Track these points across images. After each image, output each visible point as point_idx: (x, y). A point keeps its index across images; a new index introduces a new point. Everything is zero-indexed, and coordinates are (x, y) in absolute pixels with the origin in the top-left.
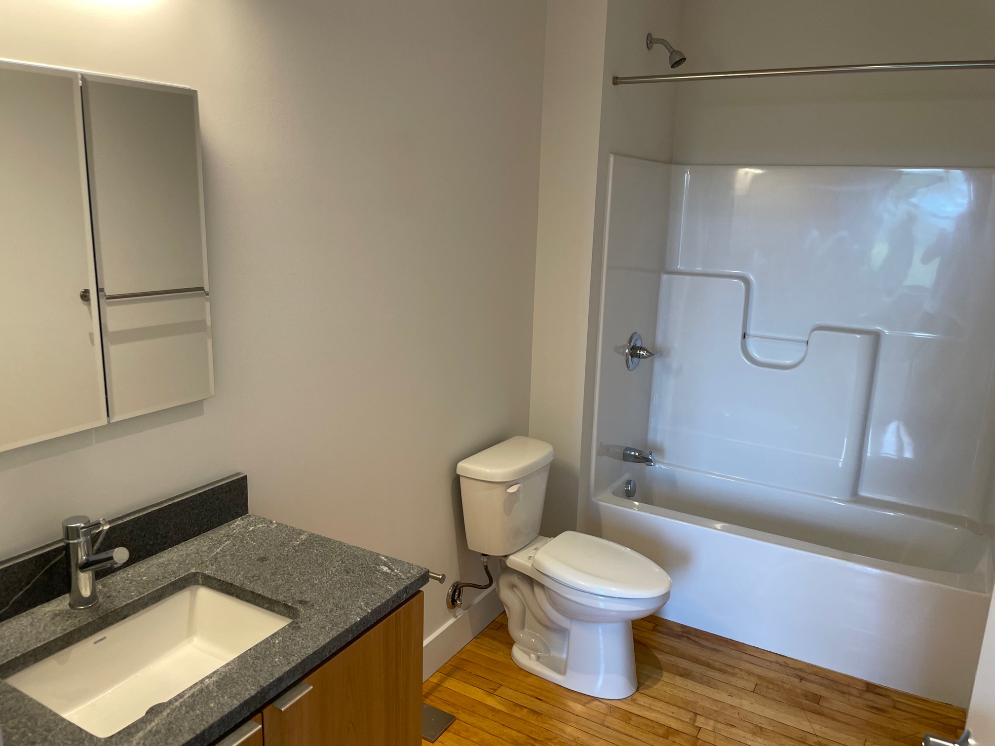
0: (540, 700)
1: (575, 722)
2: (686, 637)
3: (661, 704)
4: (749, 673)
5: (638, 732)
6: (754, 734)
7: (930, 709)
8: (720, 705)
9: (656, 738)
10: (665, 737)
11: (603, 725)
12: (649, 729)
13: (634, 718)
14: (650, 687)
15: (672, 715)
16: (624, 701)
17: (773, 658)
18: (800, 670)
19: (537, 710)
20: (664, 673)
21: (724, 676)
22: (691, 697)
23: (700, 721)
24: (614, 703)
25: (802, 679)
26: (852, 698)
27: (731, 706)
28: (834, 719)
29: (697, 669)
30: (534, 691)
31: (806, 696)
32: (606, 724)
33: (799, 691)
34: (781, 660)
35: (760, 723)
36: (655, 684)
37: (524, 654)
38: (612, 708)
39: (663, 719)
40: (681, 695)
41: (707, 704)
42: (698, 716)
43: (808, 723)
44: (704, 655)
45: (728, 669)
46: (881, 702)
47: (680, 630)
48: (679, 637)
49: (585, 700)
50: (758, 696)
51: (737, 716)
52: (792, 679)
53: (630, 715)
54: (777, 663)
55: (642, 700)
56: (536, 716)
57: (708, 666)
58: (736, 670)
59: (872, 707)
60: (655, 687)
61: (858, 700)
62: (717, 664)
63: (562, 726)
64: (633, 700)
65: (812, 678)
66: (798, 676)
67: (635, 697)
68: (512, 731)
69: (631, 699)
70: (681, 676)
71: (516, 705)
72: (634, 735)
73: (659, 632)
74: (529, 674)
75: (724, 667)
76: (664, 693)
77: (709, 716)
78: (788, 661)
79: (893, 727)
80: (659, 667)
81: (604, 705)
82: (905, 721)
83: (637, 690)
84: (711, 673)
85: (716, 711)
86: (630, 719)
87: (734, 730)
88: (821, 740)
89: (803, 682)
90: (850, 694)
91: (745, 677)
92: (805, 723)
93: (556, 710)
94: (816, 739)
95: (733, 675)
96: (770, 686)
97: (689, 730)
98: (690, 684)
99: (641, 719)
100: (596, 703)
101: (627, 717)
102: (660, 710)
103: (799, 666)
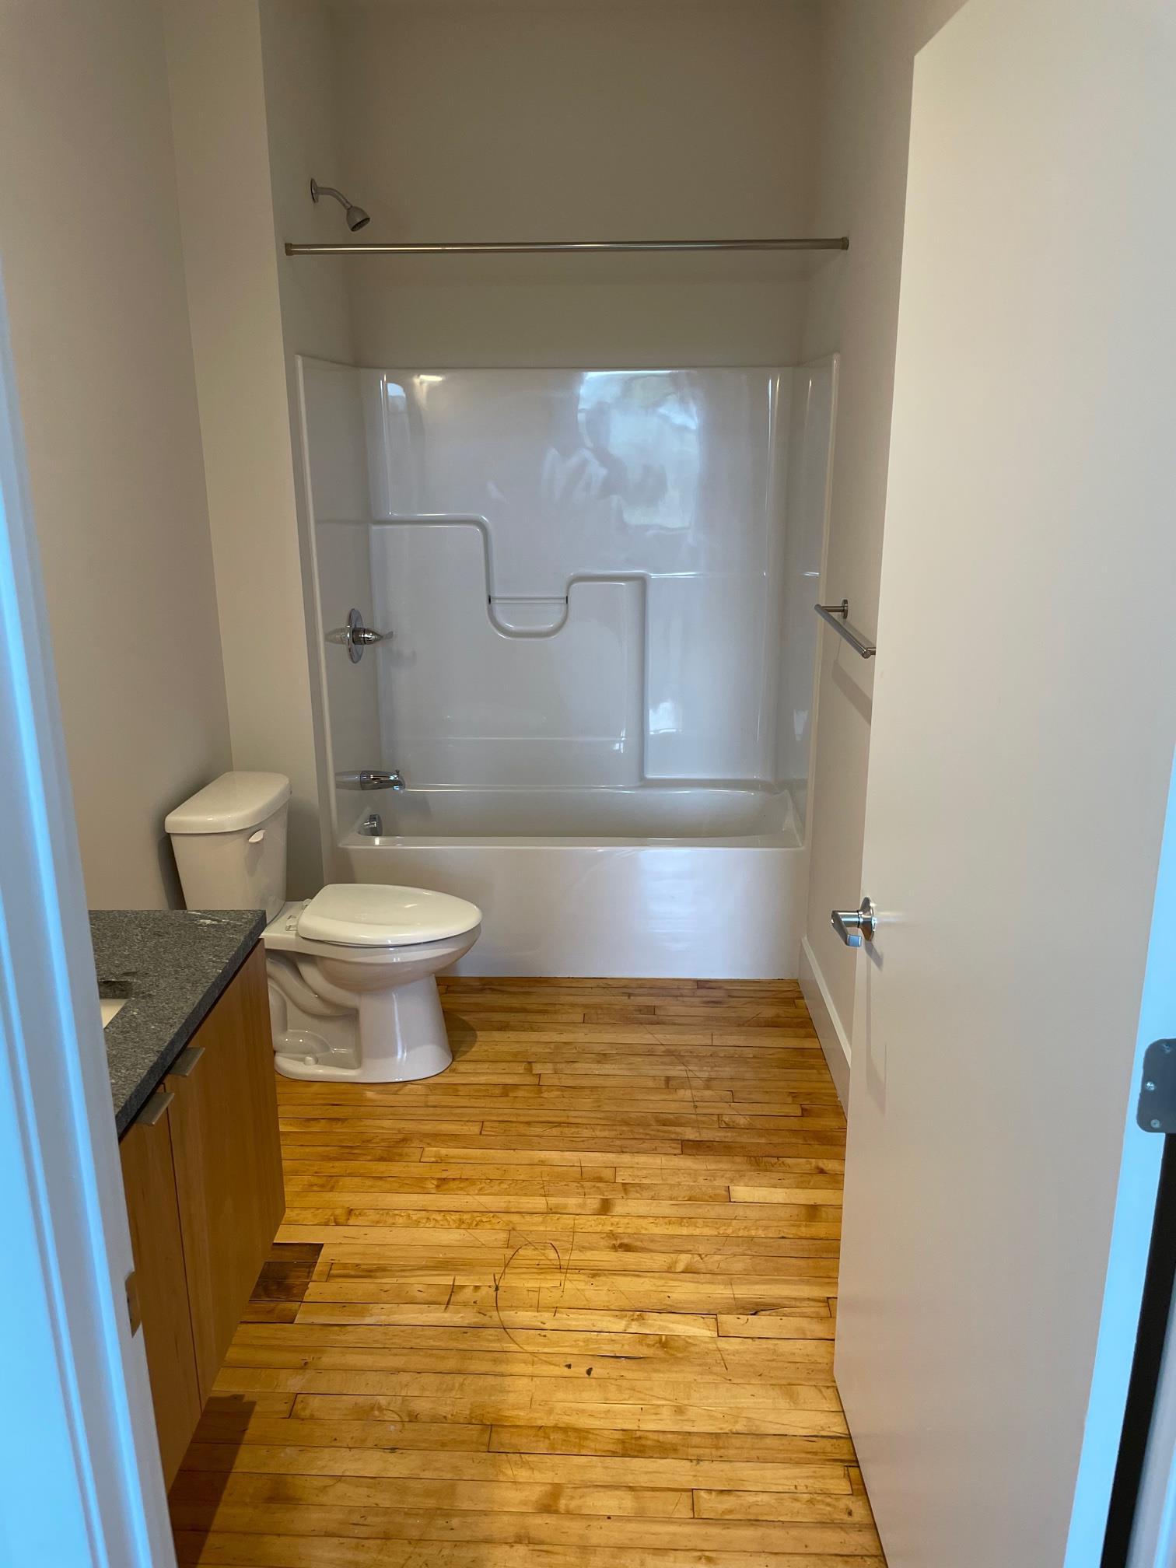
0: (337, 1105)
1: (392, 1114)
2: (490, 989)
3: (486, 1065)
4: (573, 1005)
5: (472, 1100)
6: (599, 1062)
7: (764, 988)
8: (552, 1046)
9: (495, 1099)
10: (505, 1094)
11: (428, 1106)
12: (484, 1093)
13: (460, 1088)
14: (468, 1051)
15: (504, 1071)
16: (442, 1074)
17: (593, 983)
18: (625, 987)
19: (338, 1117)
20: (479, 1033)
21: (546, 1017)
22: (517, 1048)
23: (538, 1068)
24: (431, 1081)
25: (629, 995)
26: (685, 999)
27: (565, 1043)
28: (675, 1024)
29: (512, 1018)
30: (324, 1099)
31: (640, 1011)
32: (429, 1104)
33: (631, 1008)
34: (601, 983)
35: (602, 1050)
36: (472, 1047)
37: (296, 1062)
38: (430, 1085)
39: (495, 1079)
40: (506, 1049)
41: (539, 1049)
42: (533, 1064)
43: (651, 1036)
44: (515, 1001)
45: (549, 1008)
46: (716, 994)
47: (479, 984)
48: (481, 990)
49: (395, 1088)
50: (589, 1025)
51: (574, 1051)
52: (620, 998)
53: (455, 1087)
54: (598, 987)
55: (462, 1067)
56: (340, 1123)
57: (524, 1010)
58: (557, 1007)
59: (709, 1002)
60: (473, 1050)
61: (692, 999)
62: (534, 1007)
63: (378, 1123)
64: (454, 1071)
65: (641, 991)
66: (624, 994)
67: (453, 1066)
68: (315, 1148)
69: (450, 1070)
70: (499, 1029)
71: (309, 1120)
72: (469, 1105)
73: (454, 992)
74: (309, 1083)
75: (541, 1007)
76: (485, 1053)
77: (544, 1060)
78: (610, 982)
79: (733, 1015)
80: (470, 1029)
81: (420, 1087)
82: (746, 1006)
83: (453, 1060)
84: (530, 1017)
85: (551, 1053)
86: (457, 1091)
87: (576, 1065)
88: (667, 1047)
89: (632, 998)
90: (682, 996)
91: (570, 1011)
92: (649, 1036)
93: (363, 1109)
94: (663, 1048)
95: (555, 1012)
96: (600, 1012)
97: (529, 1080)
98: (512, 1036)
99: (468, 1087)
100: (410, 1087)
101: (453, 1089)
102: (488, 1071)
103: (622, 983)
